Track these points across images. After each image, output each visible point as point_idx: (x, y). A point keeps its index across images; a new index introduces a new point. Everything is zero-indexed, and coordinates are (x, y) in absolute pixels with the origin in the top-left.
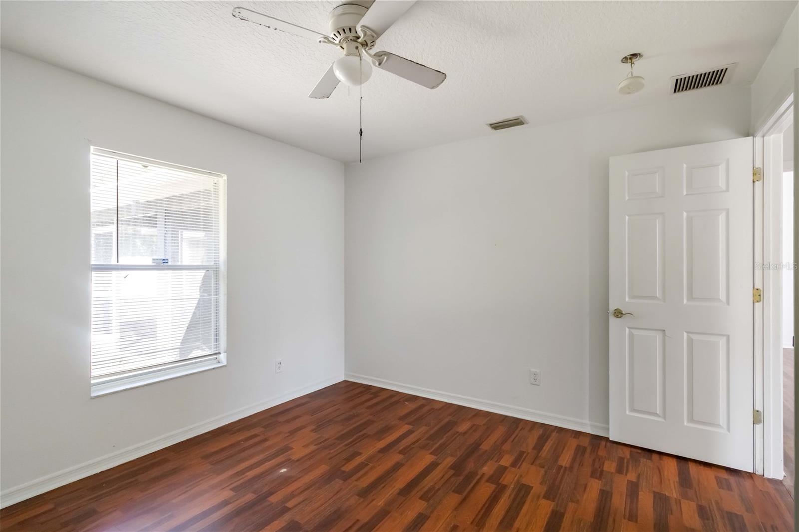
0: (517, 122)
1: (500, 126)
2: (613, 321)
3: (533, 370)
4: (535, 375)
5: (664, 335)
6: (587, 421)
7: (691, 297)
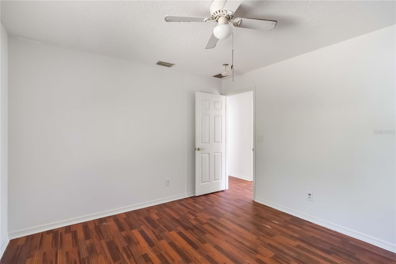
0: (169, 65)
1: (161, 64)
2: (197, 152)
3: (167, 179)
4: (168, 181)
5: (209, 155)
6: (186, 193)
7: (215, 142)
